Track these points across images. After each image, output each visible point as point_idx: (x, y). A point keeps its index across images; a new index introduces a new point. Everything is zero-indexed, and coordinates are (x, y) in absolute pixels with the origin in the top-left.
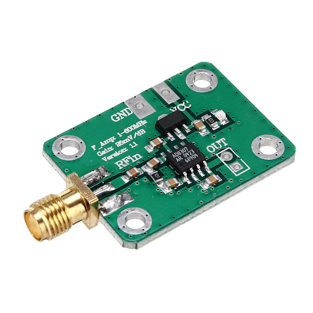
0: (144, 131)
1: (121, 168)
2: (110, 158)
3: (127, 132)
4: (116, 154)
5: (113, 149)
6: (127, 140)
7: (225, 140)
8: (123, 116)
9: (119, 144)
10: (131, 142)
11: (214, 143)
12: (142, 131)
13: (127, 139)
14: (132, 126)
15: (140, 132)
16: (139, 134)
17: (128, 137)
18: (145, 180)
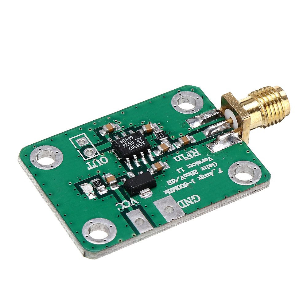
0: (168, 184)
1: (195, 150)
2: (205, 160)
3: (185, 184)
4: (199, 163)
5: (201, 168)
6: (186, 175)
7: (88, 168)
8: (188, 200)
9: (195, 172)
10: (182, 173)
11: (99, 165)
12: (170, 184)
13: (186, 177)
14: (180, 189)
15: (172, 183)
16: (173, 180)
17: (185, 178)
18: (173, 137)
